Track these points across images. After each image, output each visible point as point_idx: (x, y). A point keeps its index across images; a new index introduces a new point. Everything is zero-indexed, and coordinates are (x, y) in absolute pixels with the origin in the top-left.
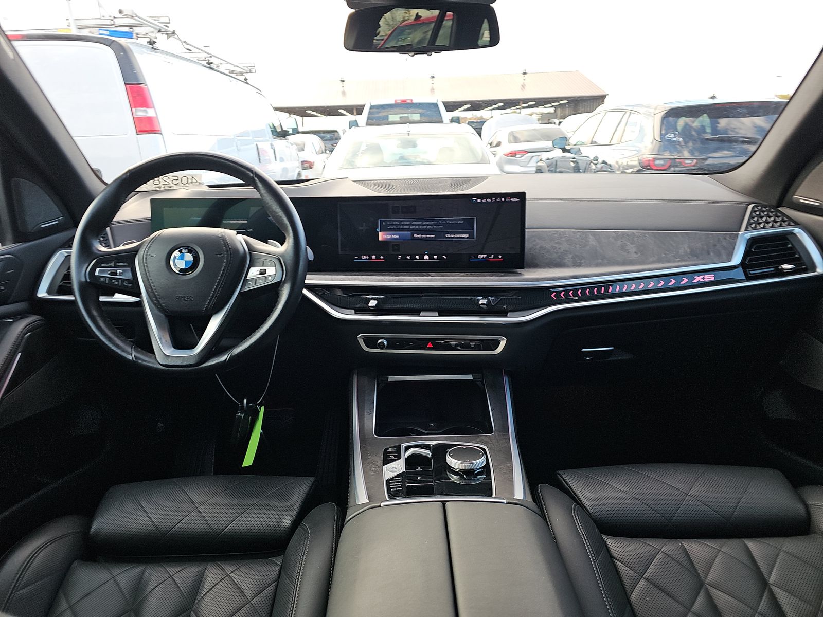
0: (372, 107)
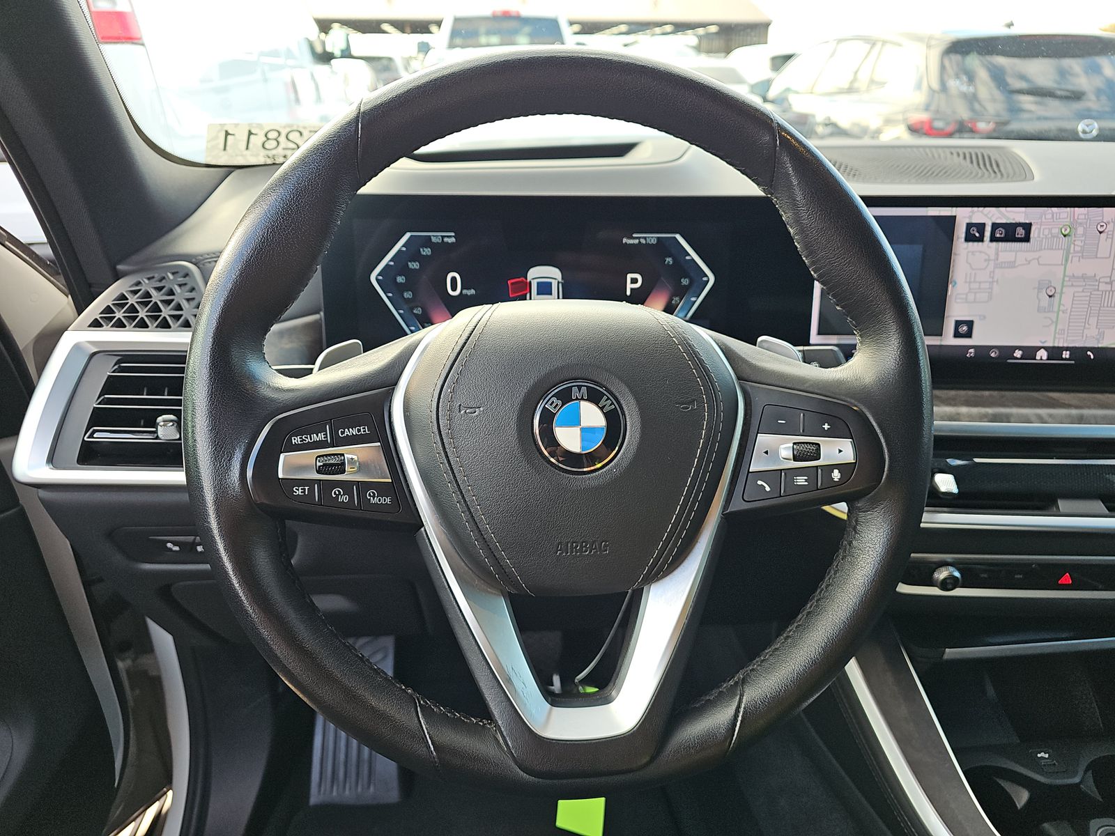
0: (457, 20)
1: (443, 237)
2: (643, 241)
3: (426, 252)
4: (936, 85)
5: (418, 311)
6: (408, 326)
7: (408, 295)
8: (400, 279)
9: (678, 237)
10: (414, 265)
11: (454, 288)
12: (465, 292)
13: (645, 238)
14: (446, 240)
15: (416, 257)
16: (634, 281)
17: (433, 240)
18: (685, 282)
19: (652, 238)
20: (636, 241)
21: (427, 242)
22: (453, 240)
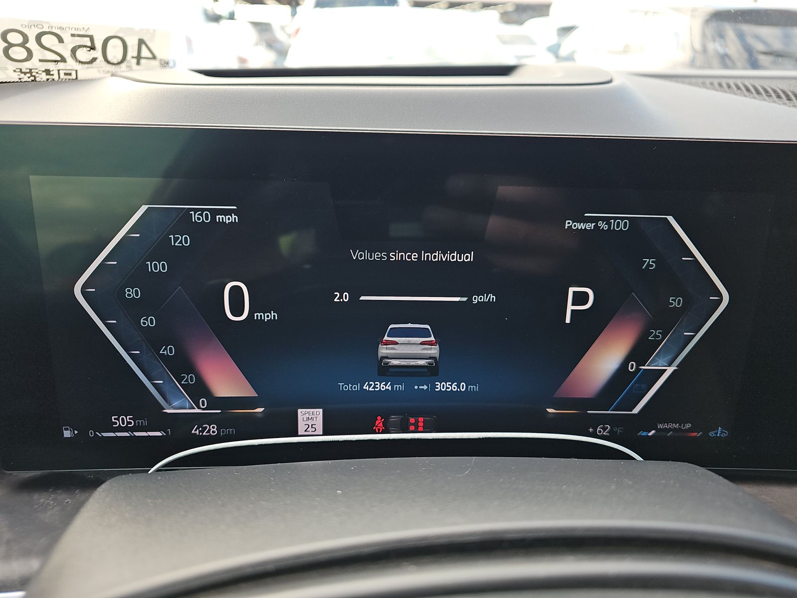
1: (214, 213)
2: (603, 225)
3: (183, 240)
4: (698, 46)
5: (168, 351)
6: (150, 379)
7: (148, 322)
8: (131, 293)
9: (671, 219)
10: (160, 267)
11: (237, 309)
12: (258, 315)
13: (607, 220)
14: (219, 218)
15: (163, 250)
16: (580, 298)
17: (195, 217)
18: (675, 302)
19: (620, 222)
20: (590, 226)
21: (184, 223)
22: (234, 218)
